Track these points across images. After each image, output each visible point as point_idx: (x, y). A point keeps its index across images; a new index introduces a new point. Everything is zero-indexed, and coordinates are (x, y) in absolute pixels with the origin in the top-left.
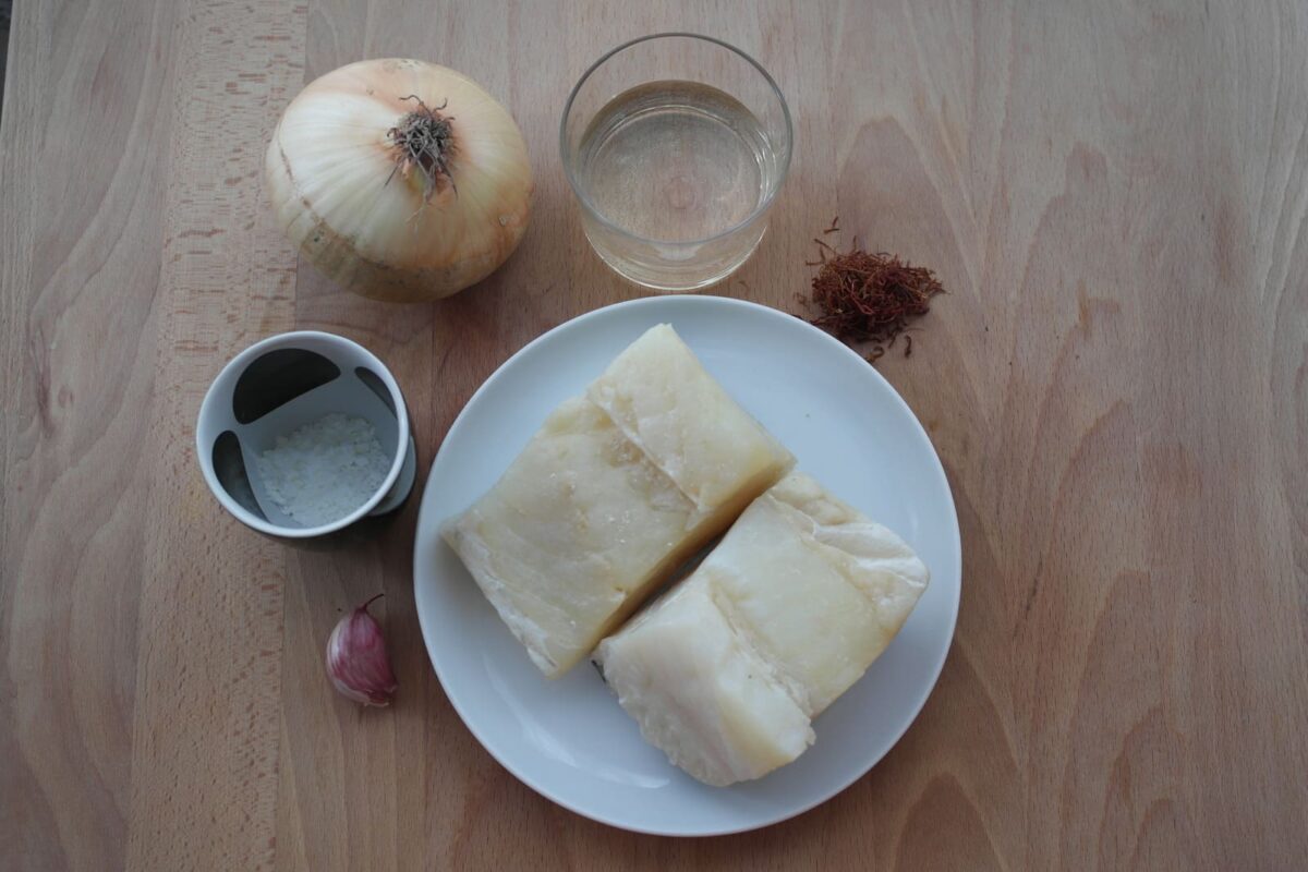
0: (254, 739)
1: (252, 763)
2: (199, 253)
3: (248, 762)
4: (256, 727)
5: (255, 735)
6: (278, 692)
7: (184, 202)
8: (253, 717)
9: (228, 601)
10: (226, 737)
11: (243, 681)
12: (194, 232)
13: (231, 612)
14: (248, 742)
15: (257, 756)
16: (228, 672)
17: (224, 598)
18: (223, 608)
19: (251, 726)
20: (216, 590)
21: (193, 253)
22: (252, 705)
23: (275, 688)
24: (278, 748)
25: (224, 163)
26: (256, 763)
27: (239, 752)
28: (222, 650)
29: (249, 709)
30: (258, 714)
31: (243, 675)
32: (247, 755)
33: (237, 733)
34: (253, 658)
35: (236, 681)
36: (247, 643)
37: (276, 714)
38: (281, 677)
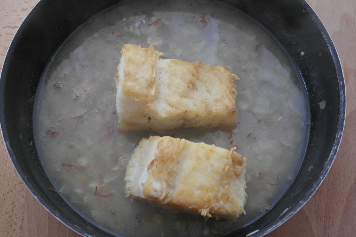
0: (13, 216)
1: (11, 225)
2: (9, 34)
3: (10, 224)
4: (15, 211)
5: (14, 214)
6: (25, 198)
7: (5, 16)
8: (13, 207)
9: (8, 162)
10: (2, 214)
11: (11, 193)
12: (8, 27)
13: (9, 167)
14: (10, 217)
15: (14, 223)
16: (5, 189)
17: (7, 161)
18: (6, 165)
19: (13, 210)
20: (3, 158)
21: (7, 34)
22: (14, 202)
23: (23, 196)
24: (22, 220)
25: (22, 3)
26: (13, 225)
27: (6, 220)
28: (4, 181)
29: (13, 204)
30: (16, 206)
31: (11, 191)
32: (10, 222)
33: (6, 213)
34: (16, 184)
35: (8, 193)
36: (14, 179)
37: (23, 206)
38: (26, 193)
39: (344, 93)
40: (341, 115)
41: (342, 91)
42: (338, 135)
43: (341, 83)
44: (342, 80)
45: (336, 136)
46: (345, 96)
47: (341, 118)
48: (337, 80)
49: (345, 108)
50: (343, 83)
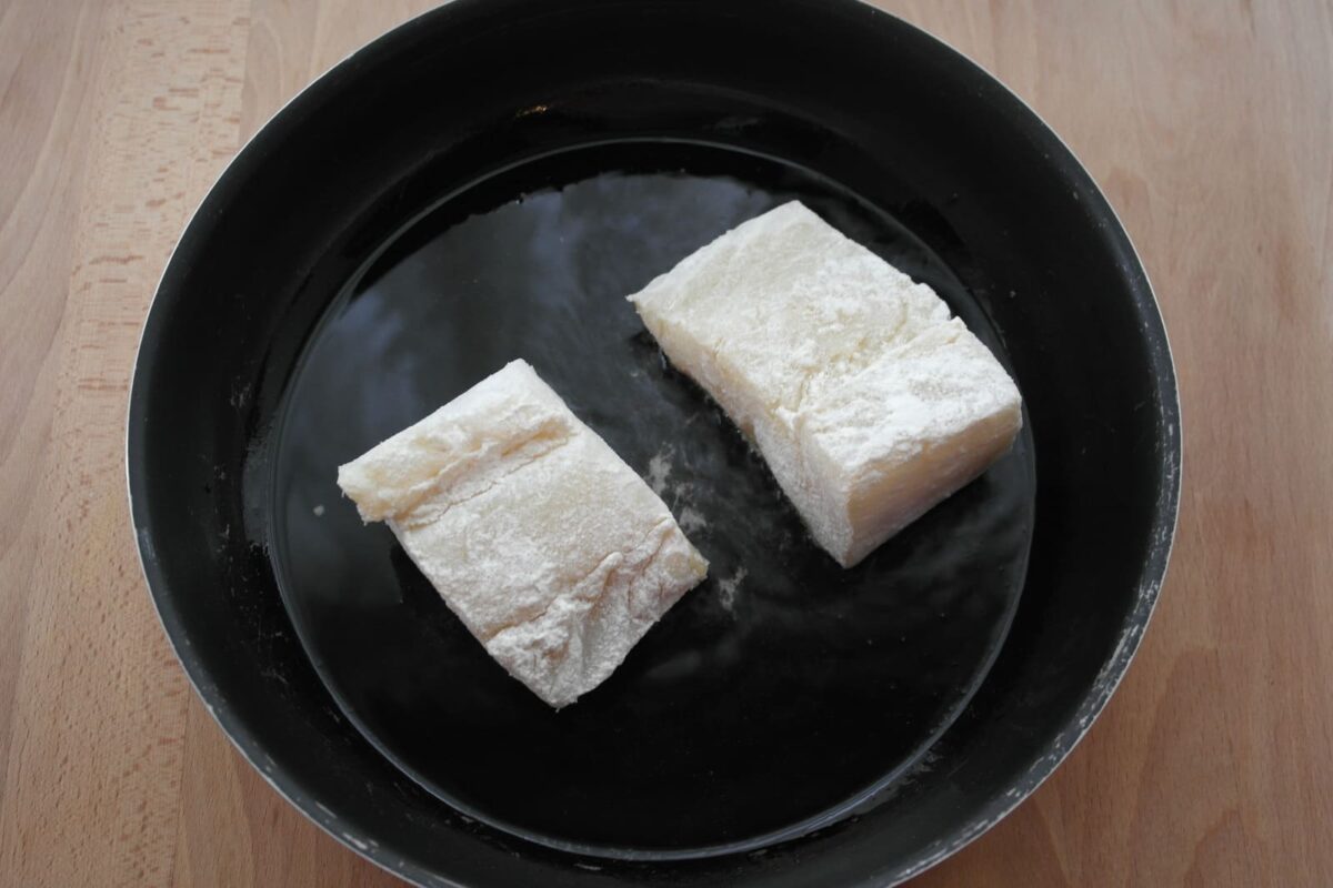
0: (146, 845)
1: (142, 874)
2: (112, 281)
3: (137, 873)
4: (149, 830)
5: (147, 840)
6: (178, 787)
7: (99, 225)
8: (145, 818)
9: (123, 678)
10: (111, 843)
11: (135, 774)
12: (109, 259)
13: (127, 692)
14: (138, 848)
15: (148, 866)
16: (119, 763)
17: (119, 675)
18: (117, 686)
19: (143, 828)
20: (109, 666)
21: (106, 281)
22: (145, 803)
23: (173, 783)
24: (174, 856)
25: (146, 185)
26: (147, 873)
27: (125, 860)
28: (113, 736)
29: (143, 807)
30: (152, 814)
31: (136, 767)
32: (135, 865)
33: (125, 838)
34: (149, 747)
35: (127, 774)
36: (143, 729)
37: (174, 814)
38: (182, 770)
39: (1177, 462)
40: (1162, 529)
41: (1171, 457)
42: (1146, 593)
43: (1171, 429)
44: (1175, 420)
45: (1141, 596)
46: (1177, 473)
47: (1160, 538)
48: (1160, 419)
49: (1175, 510)
50: (1177, 429)
